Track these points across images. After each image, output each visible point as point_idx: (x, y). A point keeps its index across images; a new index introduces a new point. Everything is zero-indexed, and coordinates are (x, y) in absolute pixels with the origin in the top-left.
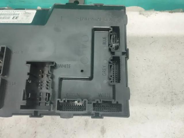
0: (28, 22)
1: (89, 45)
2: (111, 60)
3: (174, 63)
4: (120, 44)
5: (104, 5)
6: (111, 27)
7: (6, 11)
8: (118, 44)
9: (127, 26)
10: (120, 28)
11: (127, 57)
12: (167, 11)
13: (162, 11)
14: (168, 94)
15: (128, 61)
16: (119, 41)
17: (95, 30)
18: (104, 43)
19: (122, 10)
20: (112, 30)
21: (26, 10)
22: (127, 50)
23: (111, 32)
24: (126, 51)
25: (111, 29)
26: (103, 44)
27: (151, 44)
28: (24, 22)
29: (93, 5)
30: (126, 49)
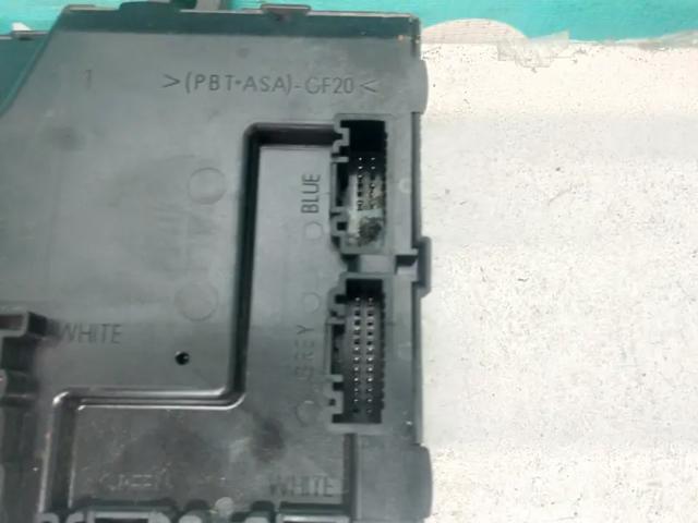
1: (227, 216)
2: (339, 299)
3: (667, 298)
4: (384, 212)
5: (311, 14)
6: (344, 124)
8: (376, 213)
9: (424, 118)
10: (389, 129)
11: (421, 284)
12: (629, 41)
13: (607, 41)
14: (635, 454)
15: (428, 303)
16: (384, 196)
17: (259, 139)
18: (309, 207)
19: (401, 38)
20: (345, 142)
22: (421, 246)
23: (343, 151)
24: (414, 252)
26: (303, 211)
27: (552, 200)
29: (259, 12)
30: (418, 238)
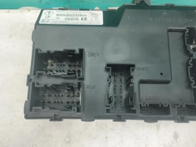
0: (100, 24)
2: (191, 62)
5: (175, 5)
6: (187, 28)
7: (70, 12)
21: (91, 10)
23: (187, 33)
25: (187, 30)
28: (95, 23)
29: (165, 5)
